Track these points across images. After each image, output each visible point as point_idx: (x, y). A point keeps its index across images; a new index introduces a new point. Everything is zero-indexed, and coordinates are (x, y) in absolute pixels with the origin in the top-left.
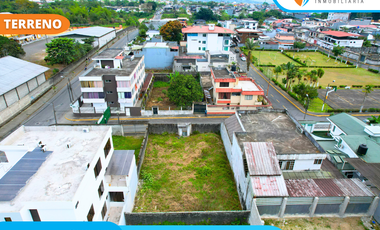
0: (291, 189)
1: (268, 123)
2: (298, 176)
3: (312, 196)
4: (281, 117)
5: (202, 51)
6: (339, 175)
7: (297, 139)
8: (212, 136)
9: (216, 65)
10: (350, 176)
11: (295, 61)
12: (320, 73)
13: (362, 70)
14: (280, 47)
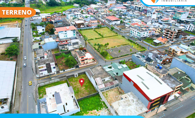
0: (105, 86)
1: (97, 70)
2: (106, 82)
3: (109, 85)
4: (100, 67)
5: (66, 37)
6: (114, 80)
7: (105, 74)
8: (84, 75)
9: (75, 46)
10: (116, 79)
11: (99, 34)
12: (108, 44)
13: (120, 36)
14: (93, 27)
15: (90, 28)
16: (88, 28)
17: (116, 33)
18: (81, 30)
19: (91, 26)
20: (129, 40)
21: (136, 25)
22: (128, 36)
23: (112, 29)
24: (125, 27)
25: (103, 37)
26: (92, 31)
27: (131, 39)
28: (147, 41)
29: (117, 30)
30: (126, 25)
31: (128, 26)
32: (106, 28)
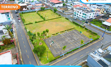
11: (41, 17)
12: (47, 31)
13: (63, 19)
14: (36, 10)
15: (34, 10)
16: (32, 11)
17: (59, 15)
18: (22, 13)
19: (34, 9)
20: (74, 23)
21: (78, 7)
22: (72, 18)
23: (55, 11)
24: (68, 9)
25: (45, 20)
26: (35, 13)
27: (76, 22)
28: (94, 24)
29: (60, 12)
30: (69, 7)
31: (70, 8)
32: (50, 11)
